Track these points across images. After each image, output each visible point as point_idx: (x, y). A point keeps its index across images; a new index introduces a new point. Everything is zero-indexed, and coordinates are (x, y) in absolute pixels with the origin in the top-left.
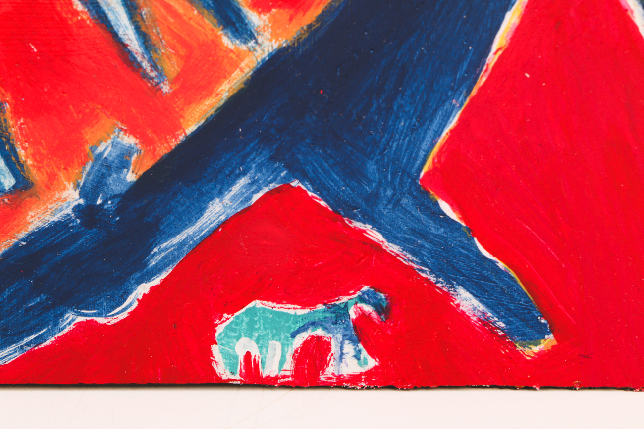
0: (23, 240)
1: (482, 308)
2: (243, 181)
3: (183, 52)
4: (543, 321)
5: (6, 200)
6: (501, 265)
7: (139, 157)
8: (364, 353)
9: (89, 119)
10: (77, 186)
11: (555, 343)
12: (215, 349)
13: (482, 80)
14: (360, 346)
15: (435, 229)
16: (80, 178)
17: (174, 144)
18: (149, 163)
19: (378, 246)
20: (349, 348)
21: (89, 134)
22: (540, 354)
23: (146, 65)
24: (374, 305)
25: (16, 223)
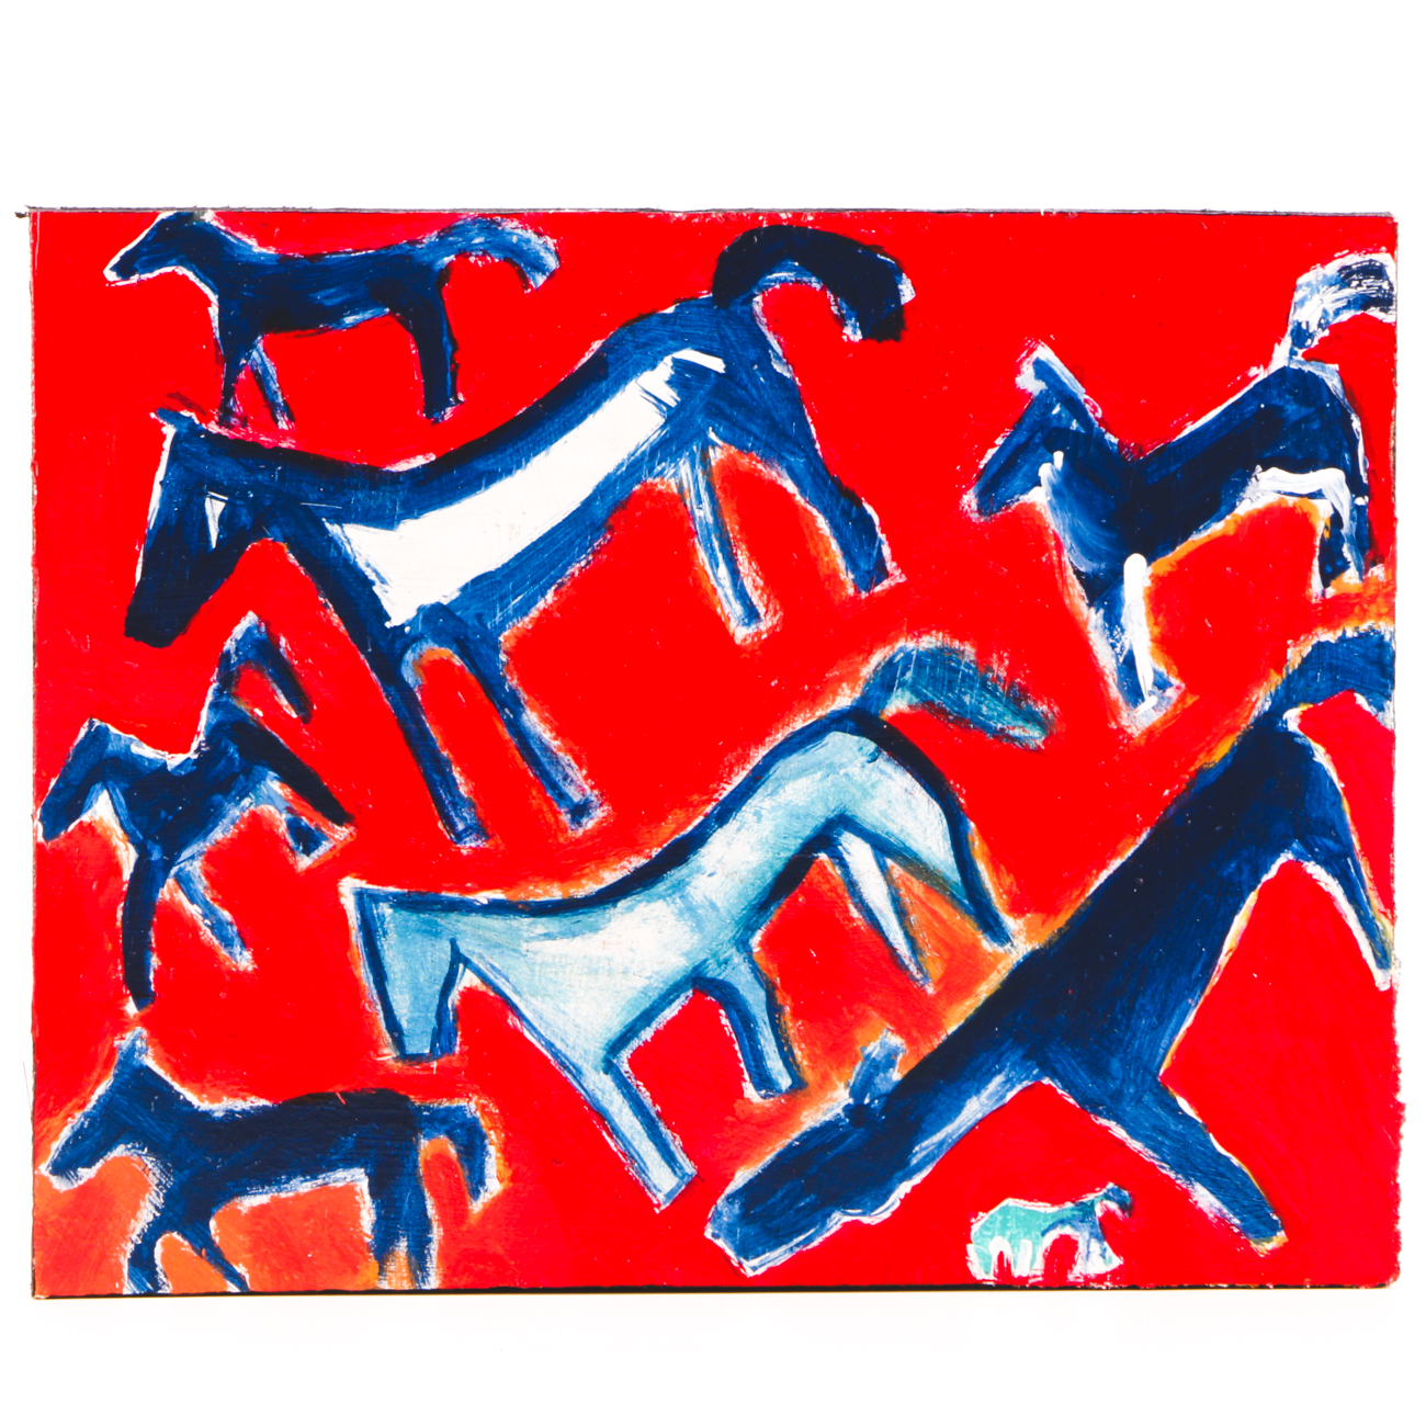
0: (797, 1140)
1: (1218, 1204)
2: (999, 1079)
3: (946, 955)
4: (1275, 1217)
5: (783, 1101)
6: (1235, 1161)
7: (904, 1056)
8: (1110, 1252)
9: (861, 1019)
10: (847, 1085)
11: (1286, 1240)
12: (970, 1248)
13: (1215, 980)
14: (1106, 1244)
15: (1175, 1126)
16: (850, 1078)
17: (936, 1043)
18: (913, 1063)
19: (1121, 1143)
20: (1095, 1246)
21: (859, 1034)
22: (1273, 1252)
23: (913, 968)
24: (1118, 1202)
25: (790, 1123)
